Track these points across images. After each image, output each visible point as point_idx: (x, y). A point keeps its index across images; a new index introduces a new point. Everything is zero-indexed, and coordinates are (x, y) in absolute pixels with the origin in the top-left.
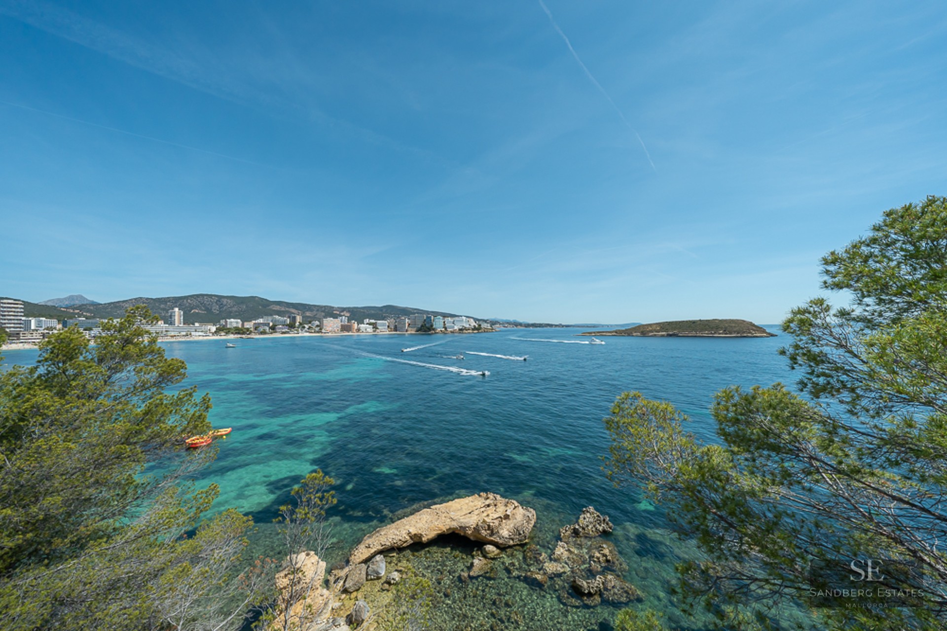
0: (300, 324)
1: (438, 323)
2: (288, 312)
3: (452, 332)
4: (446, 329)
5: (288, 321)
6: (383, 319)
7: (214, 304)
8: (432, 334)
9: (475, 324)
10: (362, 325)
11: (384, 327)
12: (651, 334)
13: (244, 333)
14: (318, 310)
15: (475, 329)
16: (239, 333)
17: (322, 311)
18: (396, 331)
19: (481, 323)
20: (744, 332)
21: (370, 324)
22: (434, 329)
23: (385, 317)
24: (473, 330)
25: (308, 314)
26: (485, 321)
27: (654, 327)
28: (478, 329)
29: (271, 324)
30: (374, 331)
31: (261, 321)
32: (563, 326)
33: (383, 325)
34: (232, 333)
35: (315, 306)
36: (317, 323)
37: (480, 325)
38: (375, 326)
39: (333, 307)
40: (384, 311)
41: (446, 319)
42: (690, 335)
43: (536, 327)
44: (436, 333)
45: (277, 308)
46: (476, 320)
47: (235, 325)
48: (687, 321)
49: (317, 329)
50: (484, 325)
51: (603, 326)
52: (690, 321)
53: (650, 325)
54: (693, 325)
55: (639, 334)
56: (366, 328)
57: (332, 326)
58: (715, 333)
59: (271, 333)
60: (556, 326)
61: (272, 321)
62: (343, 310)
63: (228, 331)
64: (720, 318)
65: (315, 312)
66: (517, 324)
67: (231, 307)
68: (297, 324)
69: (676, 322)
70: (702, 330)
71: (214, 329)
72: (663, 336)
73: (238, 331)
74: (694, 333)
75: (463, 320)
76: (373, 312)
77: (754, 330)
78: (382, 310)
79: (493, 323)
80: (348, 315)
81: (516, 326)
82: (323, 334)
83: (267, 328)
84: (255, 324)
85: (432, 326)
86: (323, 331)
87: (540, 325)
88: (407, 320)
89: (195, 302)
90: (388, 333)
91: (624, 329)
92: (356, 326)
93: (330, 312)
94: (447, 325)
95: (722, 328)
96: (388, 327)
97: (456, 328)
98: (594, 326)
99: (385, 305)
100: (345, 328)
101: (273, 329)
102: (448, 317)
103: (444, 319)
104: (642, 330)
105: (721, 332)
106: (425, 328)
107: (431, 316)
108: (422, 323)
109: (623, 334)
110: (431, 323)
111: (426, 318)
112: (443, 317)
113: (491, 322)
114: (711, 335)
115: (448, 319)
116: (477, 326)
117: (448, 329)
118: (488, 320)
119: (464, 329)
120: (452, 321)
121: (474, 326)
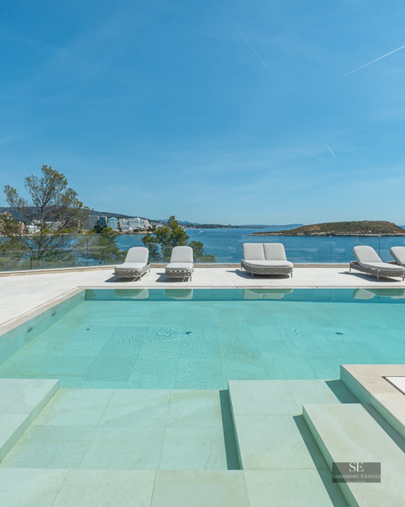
1: (112, 224)
3: (127, 233)
4: (120, 229)
9: (150, 225)
10: (30, 226)
12: (312, 234)
15: (150, 229)
19: (154, 224)
20: (387, 232)
22: (108, 230)
24: (148, 230)
26: (158, 222)
27: (315, 228)
28: (152, 230)
32: (232, 227)
37: (154, 226)
41: (120, 220)
43: (207, 228)
46: (150, 221)
48: (342, 223)
51: (268, 227)
52: (345, 223)
53: (312, 226)
54: (347, 226)
55: (302, 234)
56: (34, 229)
58: (365, 233)
60: (226, 227)
64: (369, 220)
69: (334, 223)
70: (355, 230)
72: (322, 235)
74: (348, 233)
75: (138, 222)
81: (188, 227)
85: (106, 226)
87: (211, 226)
91: (289, 229)
94: (121, 226)
95: (370, 229)
97: (131, 229)
98: (261, 227)
102: (123, 218)
103: (118, 220)
104: (305, 230)
105: (370, 232)
106: (99, 229)
107: (104, 216)
108: (96, 224)
109: (289, 234)
110: (105, 224)
111: (99, 219)
112: (118, 218)
113: (163, 223)
114: (362, 235)
115: (123, 221)
116: (152, 227)
117: (123, 230)
118: (160, 221)
119: (138, 230)
120: (127, 221)
121: (149, 227)
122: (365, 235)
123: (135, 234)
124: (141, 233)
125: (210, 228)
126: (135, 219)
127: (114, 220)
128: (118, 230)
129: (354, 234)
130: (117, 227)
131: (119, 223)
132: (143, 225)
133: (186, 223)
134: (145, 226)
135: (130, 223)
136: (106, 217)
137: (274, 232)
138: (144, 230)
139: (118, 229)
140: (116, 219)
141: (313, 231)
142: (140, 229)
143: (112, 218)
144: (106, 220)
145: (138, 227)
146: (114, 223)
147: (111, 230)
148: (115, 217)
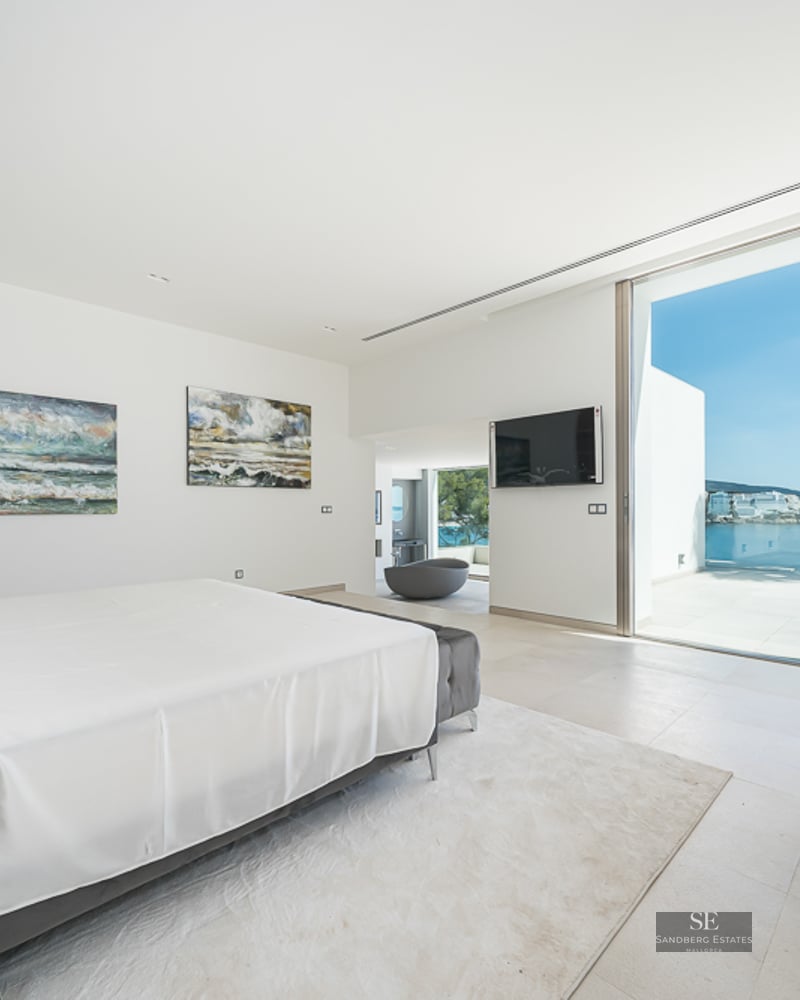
123: (768, 523)
124: (783, 521)
126: (769, 494)
127: (722, 496)
128: (731, 516)
130: (729, 510)
131: (732, 502)
132: (787, 506)
134: (790, 508)
138: (789, 517)
139: (731, 513)
140: (726, 495)
142: (780, 513)
143: (718, 494)
145: (775, 511)
146: (722, 503)
147: (716, 517)
148: (726, 492)
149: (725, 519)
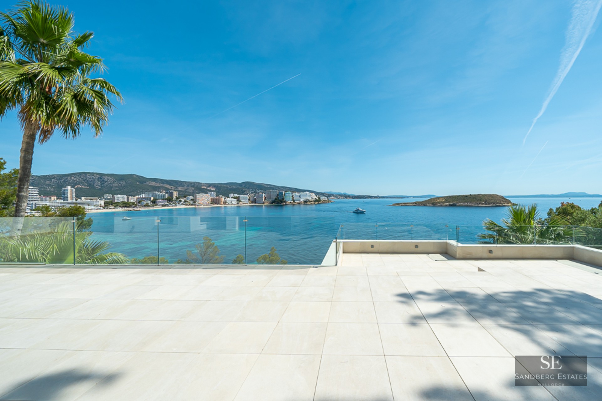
0: (177, 198)
2: (163, 187)
3: (299, 203)
4: (294, 201)
5: (167, 196)
6: (243, 193)
7: (96, 181)
8: (284, 205)
9: (316, 197)
10: (228, 199)
11: (245, 200)
12: (439, 204)
13: (130, 206)
14: (188, 186)
15: (316, 201)
16: (126, 207)
17: (193, 187)
18: (255, 203)
19: (320, 196)
20: (497, 203)
21: (234, 198)
22: (285, 202)
23: (244, 191)
24: (314, 202)
25: (180, 189)
26: (323, 194)
27: (441, 199)
28: (318, 201)
29: (152, 199)
30: (238, 203)
31: (143, 196)
32: (380, 197)
33: (245, 198)
34: (120, 207)
35: (185, 182)
36: (191, 197)
37: (319, 198)
38: (238, 199)
39: (201, 183)
40: (243, 186)
41: (294, 194)
42: (464, 205)
43: (361, 198)
44: (286, 204)
45: (153, 184)
46: (317, 193)
47: (121, 200)
48: (462, 196)
49: (192, 202)
50: (323, 198)
52: (464, 196)
53: (438, 198)
54: (465, 198)
55: (431, 204)
56: (231, 201)
57: (203, 199)
58: (479, 204)
59: (153, 206)
60: (375, 197)
61: (152, 196)
62: (210, 185)
63: (117, 205)
65: (186, 188)
66: (346, 196)
67: (111, 183)
68: (174, 198)
69: (455, 196)
70: (471, 202)
71: (102, 203)
72: (446, 206)
73: (125, 205)
74: (466, 204)
75: (307, 195)
76: (234, 187)
77: (503, 202)
78: (241, 186)
79: (329, 195)
80: (213, 189)
82: (196, 207)
83: (149, 202)
84: (138, 198)
85: (283, 199)
86: (197, 203)
87: (364, 197)
88: (264, 194)
89: (78, 179)
90: (249, 204)
92: (223, 199)
93: (199, 188)
94: (295, 198)
95: (484, 200)
96: (249, 200)
97: (302, 200)
99: (244, 181)
100: (214, 201)
101: (154, 202)
102: (296, 192)
103: (293, 194)
104: (433, 201)
105: (483, 203)
106: (278, 201)
107: (282, 191)
108: (276, 197)
109: (421, 205)
110: (283, 196)
111: (278, 193)
112: (292, 192)
113: (327, 194)
114: (477, 205)
115: (296, 194)
116: (317, 199)
117: (296, 201)
118: (325, 193)
119: (308, 201)
120: (299, 195)
121: (316, 199)
122: (479, 205)
123: (305, 204)
124: (310, 203)
125: (363, 198)
126: (305, 192)
127: (289, 193)
128: (292, 202)
129: (471, 205)
130: (292, 199)
131: (293, 196)
132: (311, 197)
133: (344, 195)
134: (312, 198)
135: (301, 196)
136: (284, 192)
137: (409, 203)
138: (311, 201)
139: (292, 200)
140: (291, 193)
141: (439, 203)
142: (309, 200)
143: (288, 192)
144: (284, 193)
145: (307, 199)
146: (289, 196)
147: (287, 202)
148: (290, 192)
149: (290, 203)
